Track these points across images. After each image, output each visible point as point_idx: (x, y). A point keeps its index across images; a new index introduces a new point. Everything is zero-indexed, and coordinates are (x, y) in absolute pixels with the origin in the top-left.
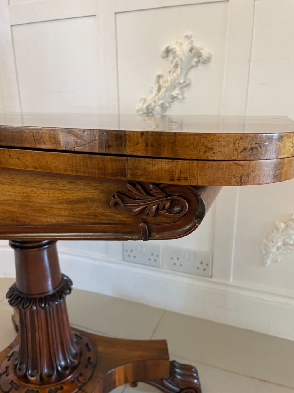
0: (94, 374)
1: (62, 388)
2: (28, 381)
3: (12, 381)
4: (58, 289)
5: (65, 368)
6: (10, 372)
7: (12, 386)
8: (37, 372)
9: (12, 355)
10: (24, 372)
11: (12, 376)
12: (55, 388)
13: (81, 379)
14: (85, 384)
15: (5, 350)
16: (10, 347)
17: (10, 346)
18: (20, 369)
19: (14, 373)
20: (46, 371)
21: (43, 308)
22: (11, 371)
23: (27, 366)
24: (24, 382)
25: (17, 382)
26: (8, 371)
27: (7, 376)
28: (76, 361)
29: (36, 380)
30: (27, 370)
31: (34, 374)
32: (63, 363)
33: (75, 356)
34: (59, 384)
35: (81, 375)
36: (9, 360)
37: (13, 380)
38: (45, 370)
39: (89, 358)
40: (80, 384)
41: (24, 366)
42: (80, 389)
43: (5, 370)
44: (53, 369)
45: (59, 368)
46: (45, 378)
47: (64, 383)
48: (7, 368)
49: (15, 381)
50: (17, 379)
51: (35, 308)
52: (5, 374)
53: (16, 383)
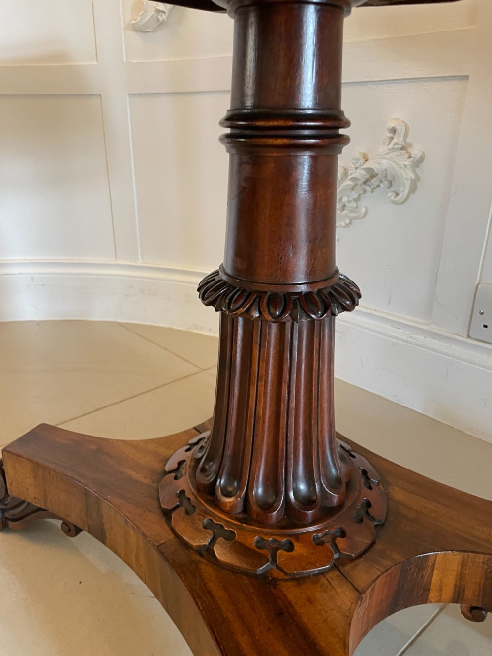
0: (377, 546)
1: (290, 548)
2: (216, 503)
3: (183, 492)
4: (320, 286)
5: (308, 502)
6: (183, 472)
7: (180, 501)
8: (240, 488)
9: (197, 443)
10: (211, 478)
11: (184, 483)
12: (275, 541)
13: (341, 543)
14: (352, 560)
15: (186, 432)
16: (198, 429)
17: (198, 426)
18: (203, 470)
19: (190, 477)
20: (260, 491)
21: (277, 319)
22: (186, 470)
23: (220, 466)
24: (206, 501)
25: (192, 498)
26: (181, 469)
27: (176, 478)
28: (335, 498)
29: (234, 506)
30: (218, 475)
31: (230, 489)
32: (302, 487)
33: (336, 484)
34: (284, 536)
35: (343, 534)
36: (188, 450)
37: (185, 489)
38: (257, 488)
39: (368, 505)
40: (336, 556)
41: (213, 466)
42: (335, 567)
43: (176, 466)
44: (277, 494)
45: (292, 495)
46: (255, 508)
47: (297, 537)
48: (180, 463)
49: (188, 494)
50: (194, 492)
51: (256, 315)
52: (174, 475)
53: (189, 499)
